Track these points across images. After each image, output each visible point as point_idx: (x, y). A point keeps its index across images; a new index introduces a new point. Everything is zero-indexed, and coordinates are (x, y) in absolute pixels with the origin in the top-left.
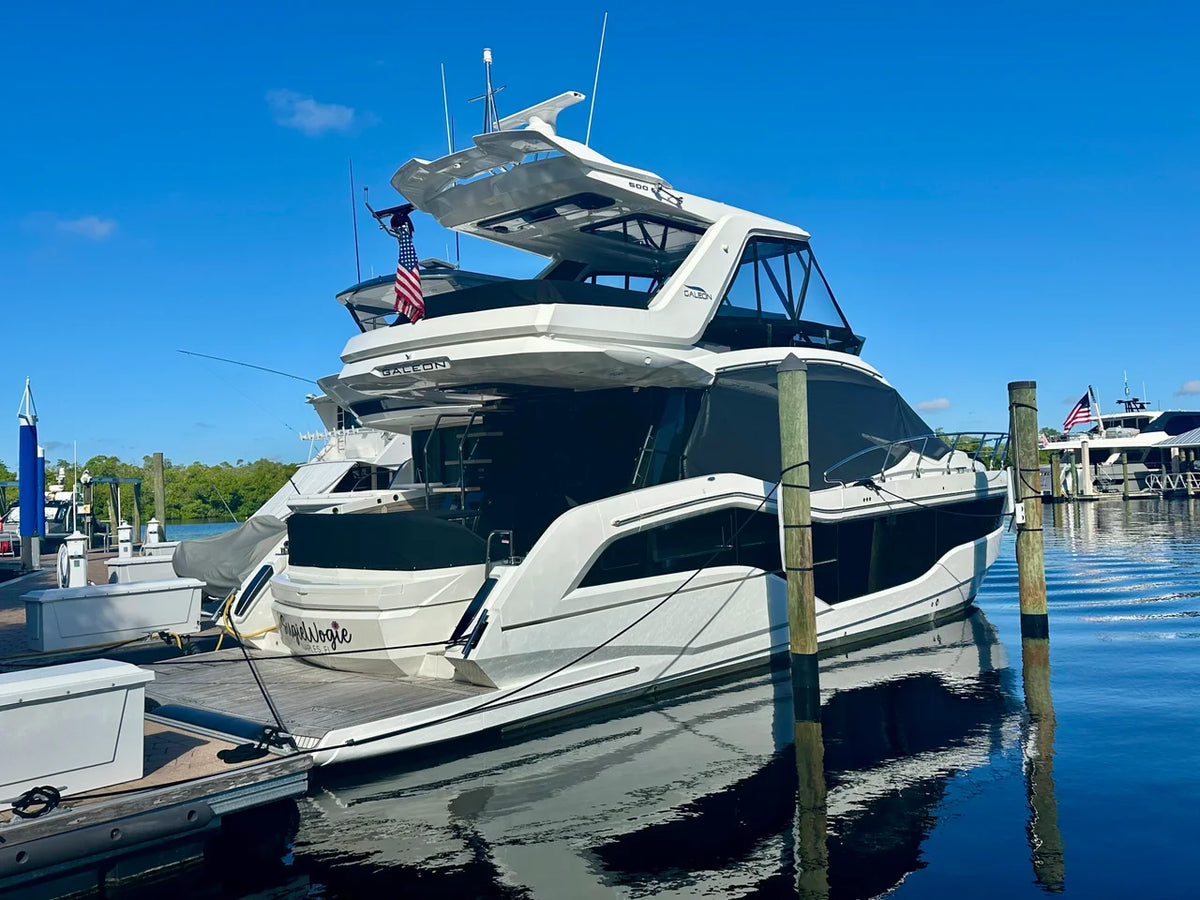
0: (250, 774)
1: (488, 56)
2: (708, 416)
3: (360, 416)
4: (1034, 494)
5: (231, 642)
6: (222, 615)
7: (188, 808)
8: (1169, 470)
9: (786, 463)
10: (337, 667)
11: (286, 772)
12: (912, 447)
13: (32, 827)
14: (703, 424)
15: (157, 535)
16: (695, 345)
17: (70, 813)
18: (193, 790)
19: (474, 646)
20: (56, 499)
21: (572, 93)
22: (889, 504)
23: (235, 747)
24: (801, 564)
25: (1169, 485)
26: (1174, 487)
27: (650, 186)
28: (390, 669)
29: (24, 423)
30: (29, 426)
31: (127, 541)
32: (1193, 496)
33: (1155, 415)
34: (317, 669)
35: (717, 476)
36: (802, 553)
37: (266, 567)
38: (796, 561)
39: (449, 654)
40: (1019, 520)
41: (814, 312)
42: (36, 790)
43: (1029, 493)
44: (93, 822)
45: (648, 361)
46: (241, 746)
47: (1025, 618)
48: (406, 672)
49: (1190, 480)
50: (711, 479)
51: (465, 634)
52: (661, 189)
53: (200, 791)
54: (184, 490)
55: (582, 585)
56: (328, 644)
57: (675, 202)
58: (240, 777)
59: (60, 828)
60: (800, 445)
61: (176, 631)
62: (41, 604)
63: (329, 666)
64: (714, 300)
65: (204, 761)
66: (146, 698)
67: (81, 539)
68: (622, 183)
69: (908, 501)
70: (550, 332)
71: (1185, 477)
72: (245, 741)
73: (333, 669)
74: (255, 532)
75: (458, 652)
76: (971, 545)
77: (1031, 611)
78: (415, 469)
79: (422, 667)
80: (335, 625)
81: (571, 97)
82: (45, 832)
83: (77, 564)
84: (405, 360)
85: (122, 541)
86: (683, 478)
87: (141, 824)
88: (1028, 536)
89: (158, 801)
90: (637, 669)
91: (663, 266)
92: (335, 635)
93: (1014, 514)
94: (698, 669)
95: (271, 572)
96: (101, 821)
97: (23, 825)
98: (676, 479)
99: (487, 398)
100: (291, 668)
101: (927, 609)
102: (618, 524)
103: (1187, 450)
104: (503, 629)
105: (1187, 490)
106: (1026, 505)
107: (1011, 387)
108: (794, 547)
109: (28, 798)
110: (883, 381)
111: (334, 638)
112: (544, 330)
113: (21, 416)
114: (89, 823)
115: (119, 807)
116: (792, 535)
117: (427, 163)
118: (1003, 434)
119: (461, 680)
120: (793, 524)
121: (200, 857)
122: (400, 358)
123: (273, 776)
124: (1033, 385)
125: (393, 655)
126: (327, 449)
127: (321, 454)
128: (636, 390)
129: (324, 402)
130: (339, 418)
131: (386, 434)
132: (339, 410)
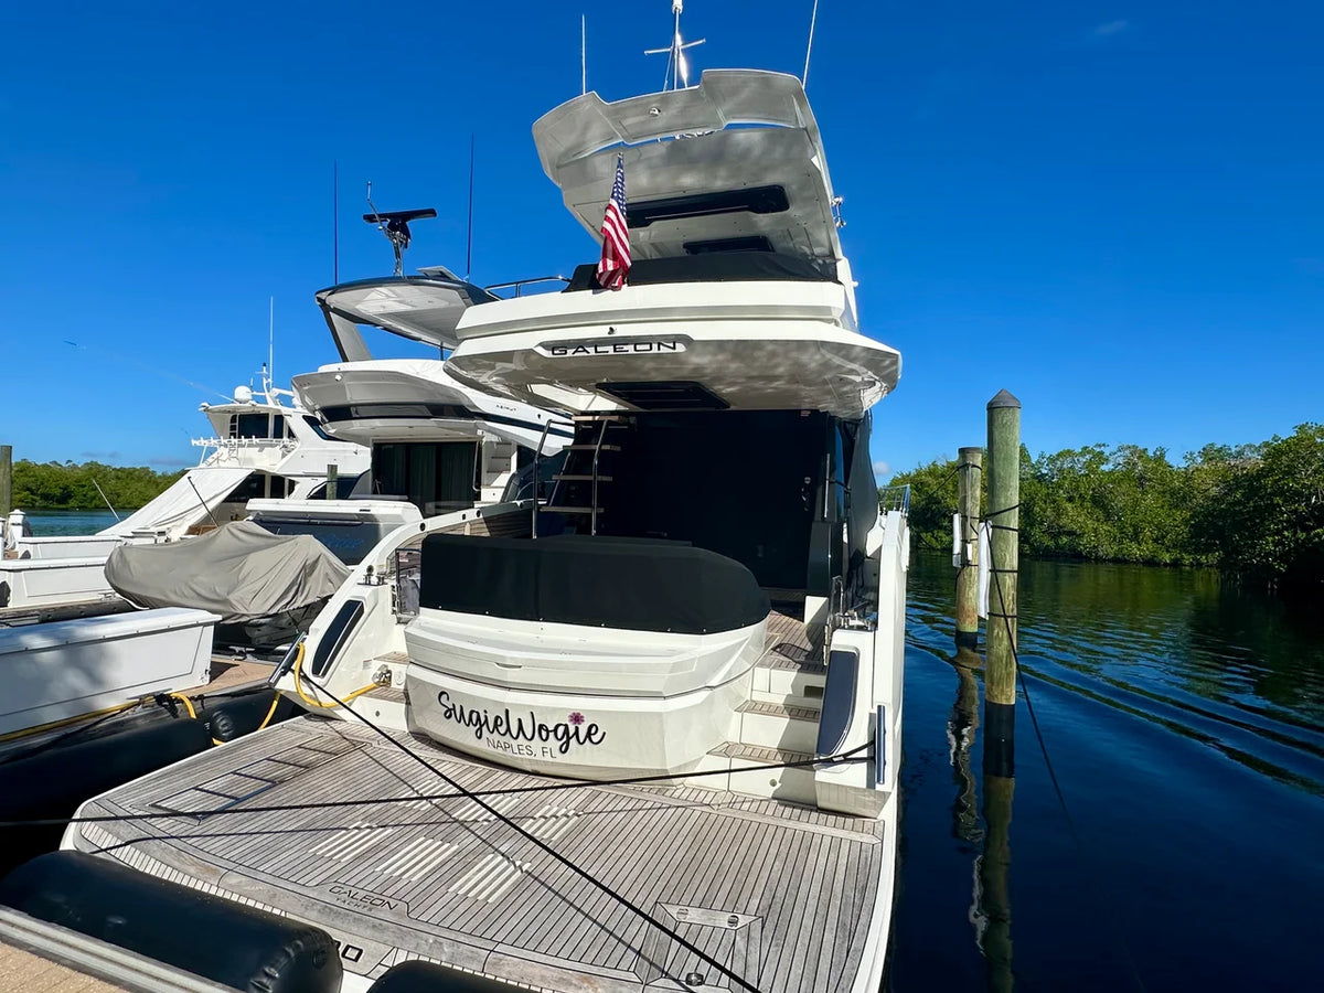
3: (329, 420)
15: (21, 528)
37: (351, 603)
51: (849, 747)
56: (553, 743)
70: (838, 320)
75: (845, 774)
78: (373, 480)
80: (577, 718)
84: (601, 335)
92: (572, 732)
95: (361, 611)
111: (567, 736)
126: (215, 455)
127: (210, 460)
128: (805, 414)
129: (220, 412)
130: (233, 428)
131: (285, 446)
132: (233, 419)
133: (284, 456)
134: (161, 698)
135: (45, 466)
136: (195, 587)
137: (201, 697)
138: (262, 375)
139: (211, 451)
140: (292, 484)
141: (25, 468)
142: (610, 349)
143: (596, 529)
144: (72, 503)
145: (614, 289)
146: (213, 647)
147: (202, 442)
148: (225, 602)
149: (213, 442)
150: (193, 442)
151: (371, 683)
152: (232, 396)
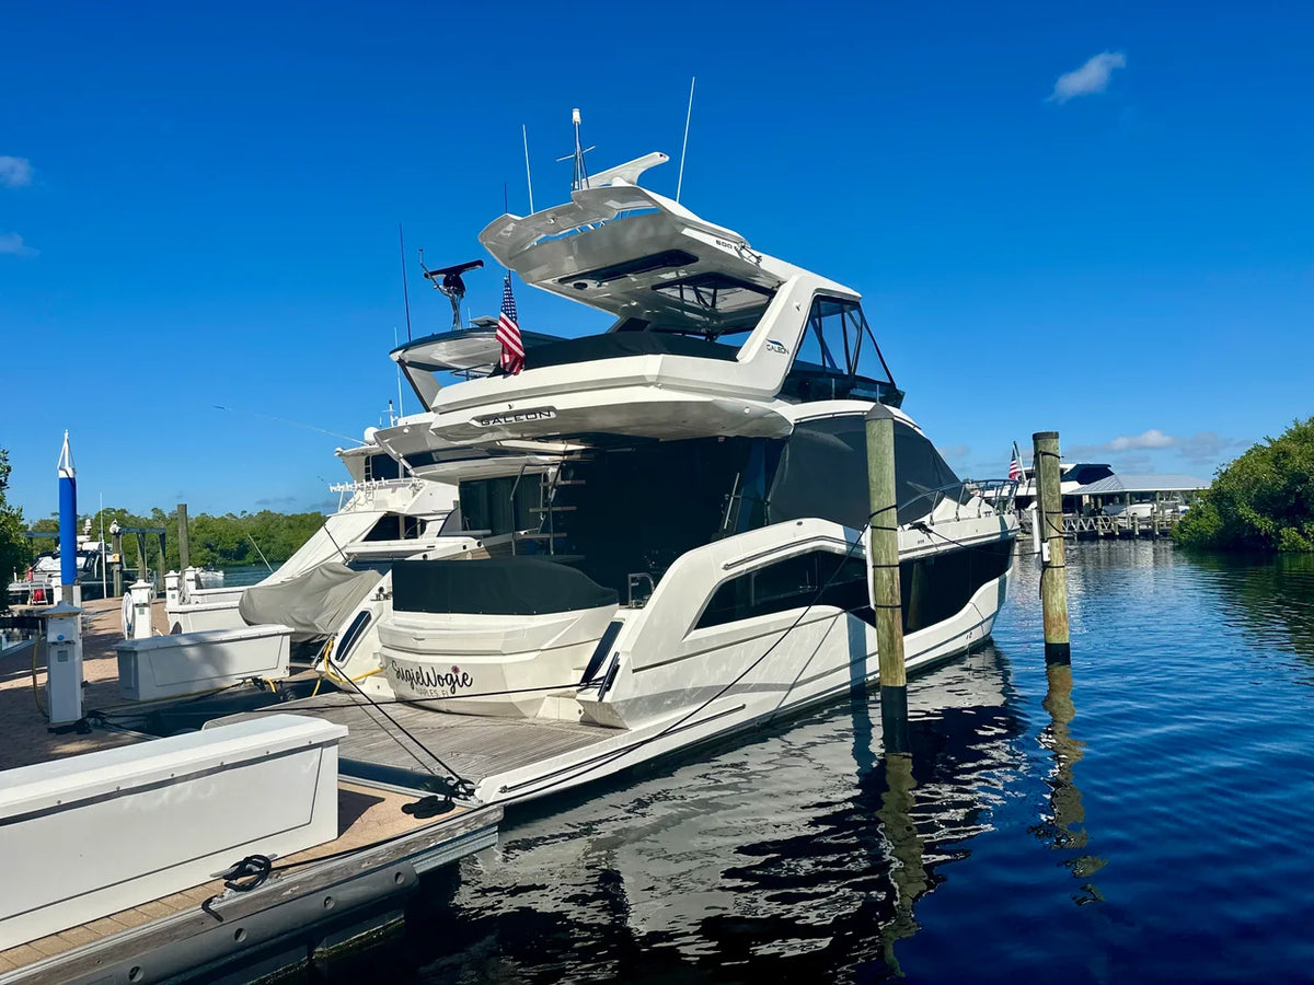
0: (449, 830)
1: (576, 116)
2: (787, 465)
3: (413, 467)
4: (1058, 534)
5: (328, 686)
6: (321, 661)
7: (394, 869)
8: (1081, 512)
9: (876, 505)
10: (453, 710)
11: (480, 826)
12: (944, 494)
13: (247, 901)
14: (783, 474)
15: (194, 583)
16: (776, 397)
17: (282, 883)
18: (398, 849)
19: (608, 689)
20: (84, 549)
21: (658, 154)
22: (936, 546)
23: (418, 800)
24: (891, 601)
25: (1081, 527)
26: (1086, 529)
27: (734, 245)
28: (512, 711)
29: (62, 475)
30: (69, 478)
31: (175, 589)
32: (1102, 537)
33: (1069, 467)
34: (430, 713)
35: (804, 520)
36: (892, 592)
37: (363, 614)
38: (885, 598)
39: (580, 696)
40: (1046, 559)
41: (867, 369)
42: (248, 860)
43: (1054, 533)
44: (307, 891)
45: (747, 411)
46: (423, 800)
47: (1049, 647)
48: (526, 715)
49: (1100, 523)
50: (800, 524)
51: (596, 677)
52: (743, 247)
53: (404, 850)
54: (193, 540)
55: (698, 627)
56: (447, 688)
57: (755, 260)
58: (440, 833)
59: (275, 899)
60: (889, 490)
61: (267, 677)
62: (136, 653)
63: (445, 709)
64: (791, 353)
65: (390, 817)
66: (339, 760)
67: (145, 588)
68: (710, 241)
69: (954, 542)
70: (659, 382)
71: (1096, 520)
72: (425, 794)
73: (448, 712)
74: (325, 579)
75: (592, 694)
76: (996, 581)
77: (1055, 639)
78: (463, 517)
79: (542, 709)
80: (455, 670)
81: (656, 159)
82: (260, 905)
83: (142, 613)
84: (507, 409)
85: (170, 589)
86: (768, 525)
87: (353, 890)
88: (1053, 572)
89: (366, 865)
90: (743, 707)
91: (747, 321)
92: (455, 679)
93: (1041, 553)
94: (810, 698)
95: (369, 618)
96: (313, 889)
97: (237, 899)
98: (763, 526)
99: (571, 447)
100: (403, 712)
101: (964, 642)
102: (727, 567)
103: (1094, 497)
104: (634, 671)
105: (1097, 532)
106: (1051, 544)
107: (1036, 437)
108: (881, 586)
109: (242, 868)
110: (920, 432)
111: (453, 682)
112: (654, 380)
113: (61, 469)
114: (302, 892)
115: (329, 873)
116: (882, 574)
117: (519, 218)
118: (1005, 481)
119: (587, 722)
120: (883, 563)
121: (401, 920)
122: (502, 408)
123: (469, 830)
124: (1056, 436)
125: (515, 698)
126: (352, 500)
127: (348, 505)
128: (721, 440)
129: (353, 455)
130: (367, 470)
131: (414, 485)
132: (367, 463)
133: (414, 494)
134: (255, 680)
135: (223, 519)
136: (294, 617)
137: (281, 682)
138: (389, 414)
139: (348, 496)
140: (424, 523)
141: (204, 523)
142: (513, 419)
143: (554, 550)
144: (249, 558)
145: (515, 374)
146: (291, 658)
147: (339, 488)
148: (312, 625)
149: (348, 487)
150: (331, 488)
151: (377, 668)
152: (363, 440)
